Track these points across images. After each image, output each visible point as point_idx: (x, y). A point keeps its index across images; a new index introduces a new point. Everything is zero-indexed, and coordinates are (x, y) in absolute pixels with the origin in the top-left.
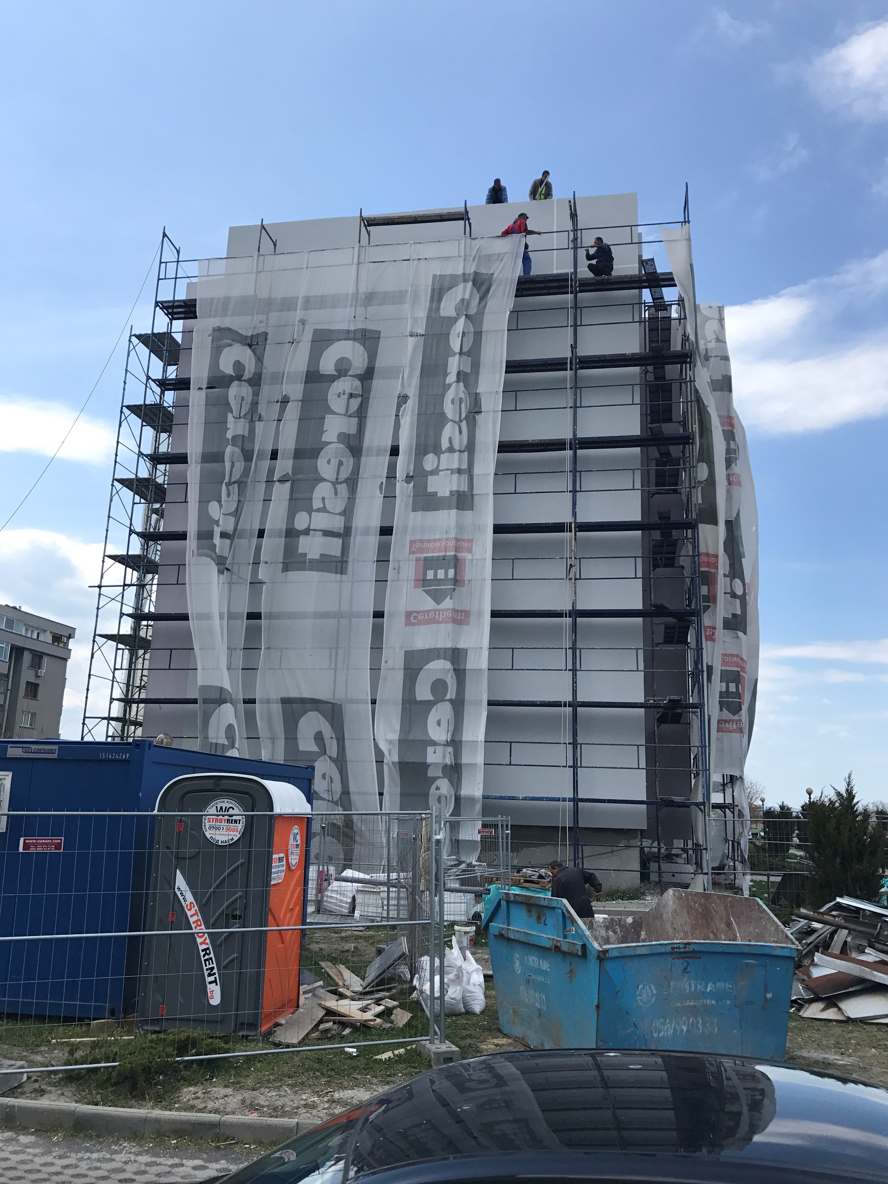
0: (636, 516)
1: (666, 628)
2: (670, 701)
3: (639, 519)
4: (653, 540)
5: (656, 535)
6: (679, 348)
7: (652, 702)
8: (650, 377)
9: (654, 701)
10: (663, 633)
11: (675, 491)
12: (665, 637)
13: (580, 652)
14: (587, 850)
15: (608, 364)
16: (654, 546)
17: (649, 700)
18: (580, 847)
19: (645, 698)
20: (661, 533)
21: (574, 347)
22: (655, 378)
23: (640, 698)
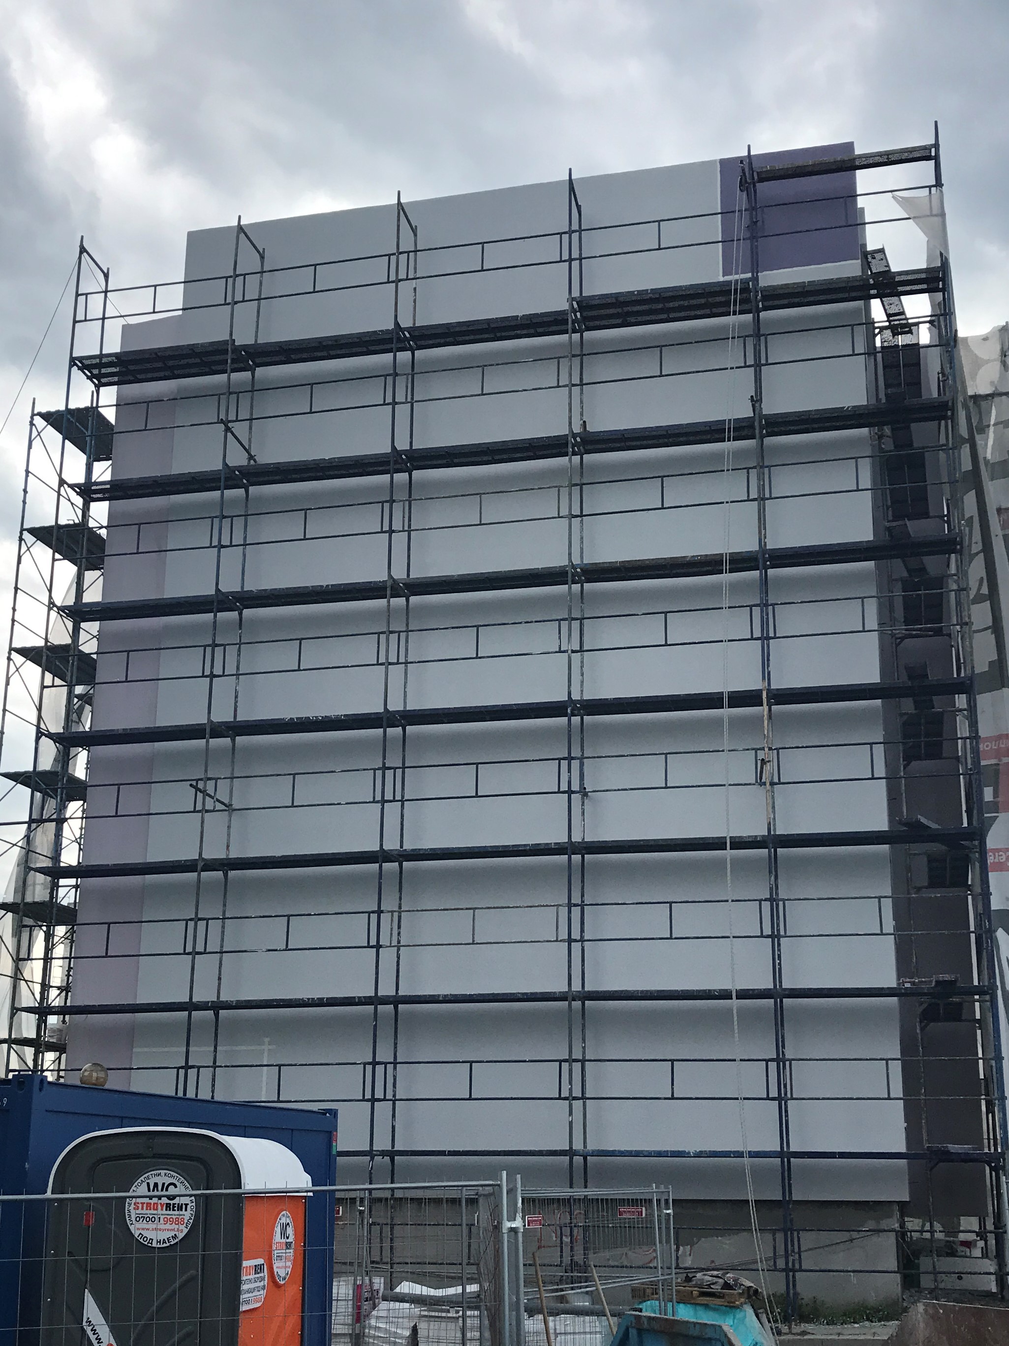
0: (871, 675)
1: (929, 861)
2: (938, 983)
3: (876, 679)
4: (902, 715)
5: (908, 705)
6: (935, 394)
7: (908, 985)
8: (888, 444)
9: (913, 983)
10: (927, 869)
11: (938, 632)
12: (930, 877)
13: (784, 904)
14: (808, 1239)
15: (816, 426)
16: (904, 724)
17: (904, 982)
18: (795, 1234)
19: (898, 979)
20: (915, 702)
21: (756, 401)
22: (895, 447)
23: (890, 980)
